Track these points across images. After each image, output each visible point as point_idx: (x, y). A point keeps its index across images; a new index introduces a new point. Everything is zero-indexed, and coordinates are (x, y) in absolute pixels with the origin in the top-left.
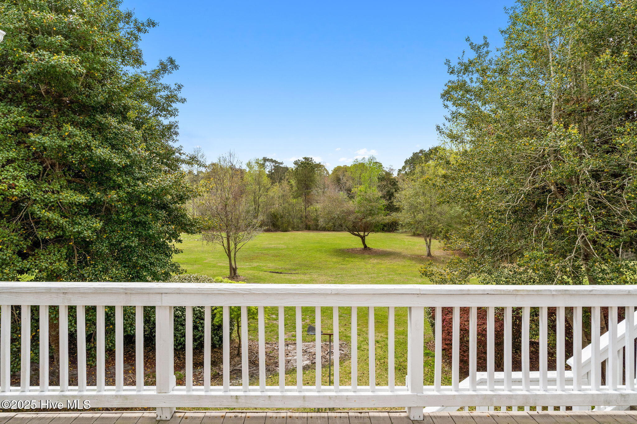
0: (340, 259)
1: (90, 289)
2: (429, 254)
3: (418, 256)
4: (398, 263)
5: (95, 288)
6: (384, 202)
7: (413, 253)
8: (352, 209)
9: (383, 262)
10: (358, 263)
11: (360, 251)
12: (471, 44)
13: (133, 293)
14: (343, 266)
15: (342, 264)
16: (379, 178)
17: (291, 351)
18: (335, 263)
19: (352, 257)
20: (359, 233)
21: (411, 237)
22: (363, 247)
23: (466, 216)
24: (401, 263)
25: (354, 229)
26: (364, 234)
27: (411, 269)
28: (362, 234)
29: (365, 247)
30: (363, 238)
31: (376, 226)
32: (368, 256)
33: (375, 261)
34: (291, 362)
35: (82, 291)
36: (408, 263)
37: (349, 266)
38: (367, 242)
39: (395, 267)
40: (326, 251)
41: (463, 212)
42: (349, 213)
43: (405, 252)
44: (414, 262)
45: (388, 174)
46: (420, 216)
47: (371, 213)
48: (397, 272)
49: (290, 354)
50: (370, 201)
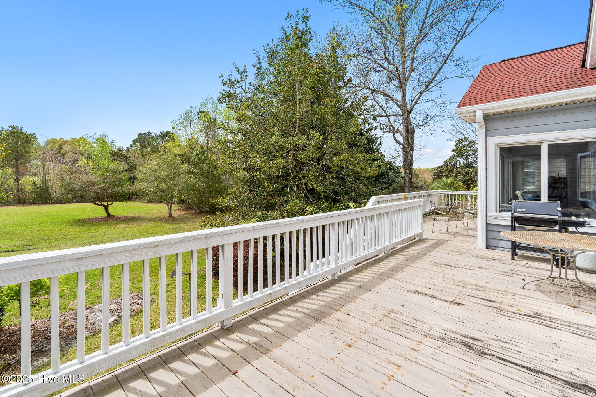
0: (84, 228)
1: (179, 238)
2: (171, 216)
3: (162, 218)
4: (146, 225)
5: (183, 237)
6: (126, 175)
7: (155, 216)
8: (95, 181)
9: (131, 226)
10: (107, 230)
11: (104, 219)
12: (237, 68)
13: (211, 237)
14: (92, 234)
15: (89, 233)
16: (111, 153)
17: (88, 315)
18: (80, 232)
19: (97, 226)
20: (103, 203)
21: (146, 204)
22: (106, 215)
23: (199, 185)
24: (149, 225)
25: (97, 199)
26: (107, 203)
27: (159, 228)
28: (105, 204)
29: (109, 214)
30: (106, 208)
31: (121, 196)
32: (114, 222)
33: (124, 226)
34: (96, 323)
35: (172, 242)
36: (155, 224)
37: (98, 233)
38: (110, 211)
39: (146, 229)
40: (62, 223)
41: (196, 182)
42: (92, 185)
43: (148, 216)
44: (159, 223)
45: (120, 150)
46: (163, 186)
47: (115, 184)
48: (150, 232)
49: (89, 318)
50: (115, 173)
